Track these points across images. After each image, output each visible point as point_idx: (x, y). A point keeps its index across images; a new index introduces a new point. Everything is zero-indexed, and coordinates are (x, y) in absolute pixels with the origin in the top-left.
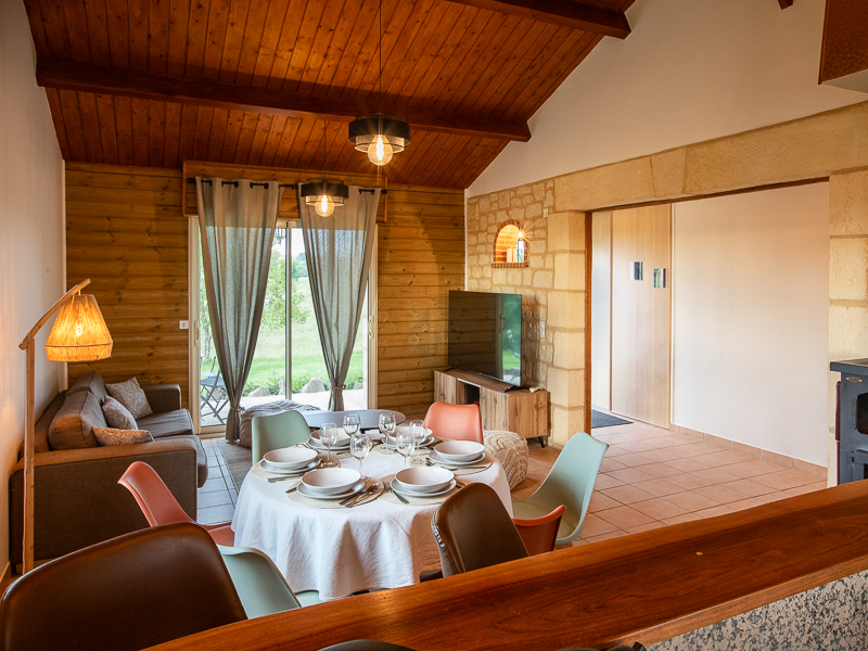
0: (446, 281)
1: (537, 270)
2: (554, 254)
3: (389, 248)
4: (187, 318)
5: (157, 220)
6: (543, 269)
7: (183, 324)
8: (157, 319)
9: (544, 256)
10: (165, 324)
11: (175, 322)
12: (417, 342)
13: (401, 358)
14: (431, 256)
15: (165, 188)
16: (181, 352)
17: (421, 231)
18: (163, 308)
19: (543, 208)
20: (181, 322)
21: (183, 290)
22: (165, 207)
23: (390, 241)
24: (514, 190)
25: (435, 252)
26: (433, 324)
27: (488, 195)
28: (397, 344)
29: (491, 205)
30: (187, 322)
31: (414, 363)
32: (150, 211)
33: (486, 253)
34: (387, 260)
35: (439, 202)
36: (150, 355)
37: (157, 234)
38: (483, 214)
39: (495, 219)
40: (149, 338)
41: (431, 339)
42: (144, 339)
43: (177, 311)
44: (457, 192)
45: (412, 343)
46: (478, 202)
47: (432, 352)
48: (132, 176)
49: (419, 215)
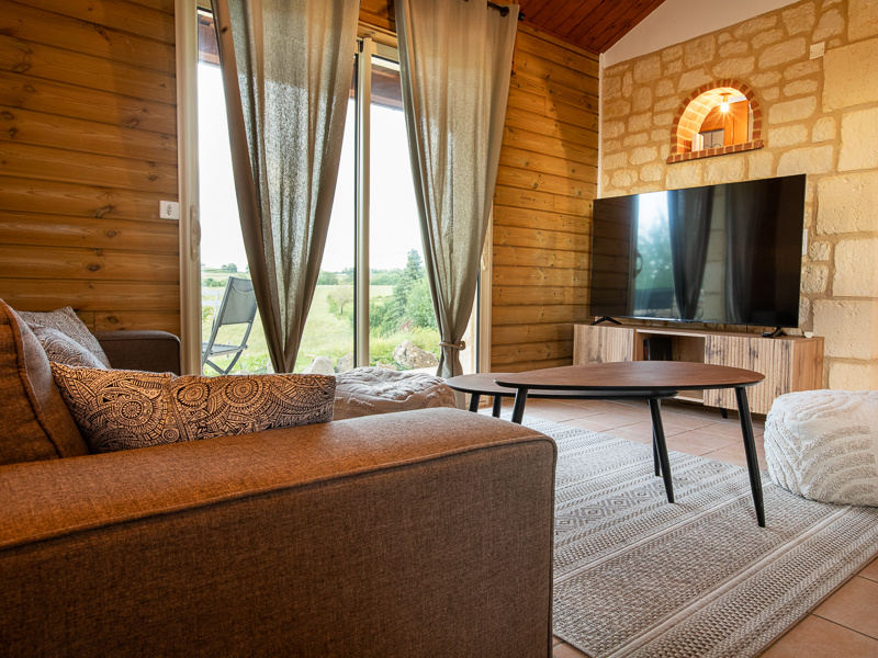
0: (576, 191)
2: (838, 115)
4: (175, 197)
6: (809, 143)
7: (168, 210)
8: (108, 190)
9: (810, 122)
10: (127, 202)
11: (149, 202)
12: (542, 282)
13: (521, 305)
14: (559, 148)
17: (550, 105)
18: (123, 169)
19: (810, 42)
20: (164, 204)
21: (165, 136)
24: (731, 30)
25: (565, 142)
26: (560, 255)
27: (659, 53)
28: (514, 282)
29: (664, 66)
30: (174, 205)
31: (538, 313)
33: (650, 144)
35: (570, 65)
36: (94, 268)
38: (642, 85)
39: (676, 87)
40: (92, 232)
41: (558, 278)
42: (77, 231)
43: (152, 178)
44: (592, 56)
45: (536, 282)
46: (632, 70)
47: (559, 298)
49: (547, 78)
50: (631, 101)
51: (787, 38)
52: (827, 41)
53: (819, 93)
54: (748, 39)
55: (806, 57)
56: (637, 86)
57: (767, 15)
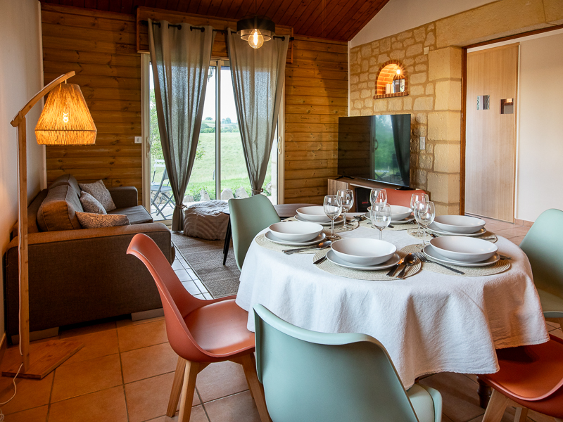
0: (334, 111)
1: (417, 97)
2: (434, 82)
3: (293, 84)
4: (140, 135)
5: (116, 55)
6: (424, 95)
7: (138, 140)
8: (117, 135)
9: (424, 85)
10: (123, 139)
11: (131, 137)
12: (314, 158)
13: (302, 169)
14: (323, 91)
15: (122, 30)
16: (136, 161)
17: (317, 72)
18: (122, 126)
19: (423, 47)
20: (136, 138)
21: (137, 113)
22: (123, 45)
23: (294, 79)
24: (396, 36)
25: (327, 88)
26: (325, 144)
27: (370, 44)
28: (298, 158)
29: (372, 51)
30: (140, 138)
31: (311, 173)
32: (111, 47)
33: (368, 88)
34: (292, 93)
35: (329, 50)
36: (112, 163)
37: (116, 66)
38: (365, 59)
39: (377, 61)
40: (112, 150)
41: (324, 155)
42: (107, 150)
43: (132, 129)
44: (343, 43)
45: (310, 158)
46: (360, 50)
47: (324, 165)
48: (96, 18)
49: (315, 59)
50: (361, 66)
51: (416, 43)
52: (430, 46)
53: (427, 71)
54: (402, 41)
55: (422, 53)
56: (363, 59)
57: (408, 31)
